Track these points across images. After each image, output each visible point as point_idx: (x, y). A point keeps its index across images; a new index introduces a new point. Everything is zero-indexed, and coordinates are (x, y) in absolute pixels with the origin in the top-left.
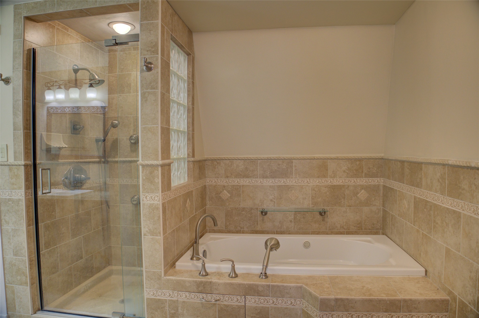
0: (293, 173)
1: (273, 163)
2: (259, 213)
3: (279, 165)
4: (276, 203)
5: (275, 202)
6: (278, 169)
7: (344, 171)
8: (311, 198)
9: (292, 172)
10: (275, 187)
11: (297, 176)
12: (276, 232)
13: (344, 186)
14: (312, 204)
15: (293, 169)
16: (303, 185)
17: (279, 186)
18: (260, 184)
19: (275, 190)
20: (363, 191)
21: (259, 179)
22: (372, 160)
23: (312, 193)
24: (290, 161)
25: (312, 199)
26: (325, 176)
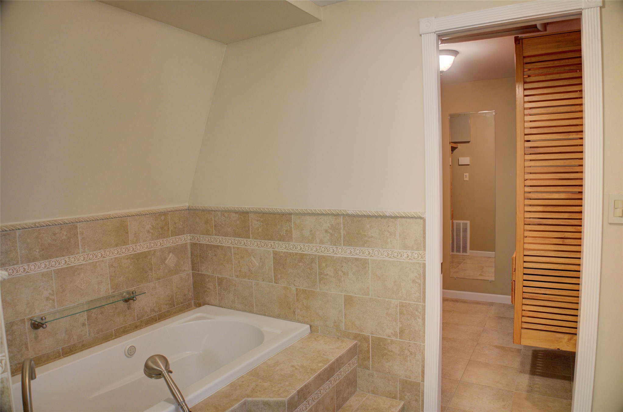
0: (78, 245)
1: (44, 233)
2: (28, 325)
3: (55, 234)
4: (56, 301)
5: (53, 300)
6: (53, 242)
7: (148, 232)
8: (109, 280)
9: (76, 244)
10: (52, 274)
11: (86, 249)
12: (62, 350)
13: (149, 252)
14: (112, 288)
15: (78, 237)
16: (96, 262)
17: (59, 272)
18: (24, 274)
19: (52, 280)
20: (171, 255)
21: (21, 265)
22: (177, 212)
23: (110, 272)
24: (72, 226)
25: (111, 280)
26: (125, 243)
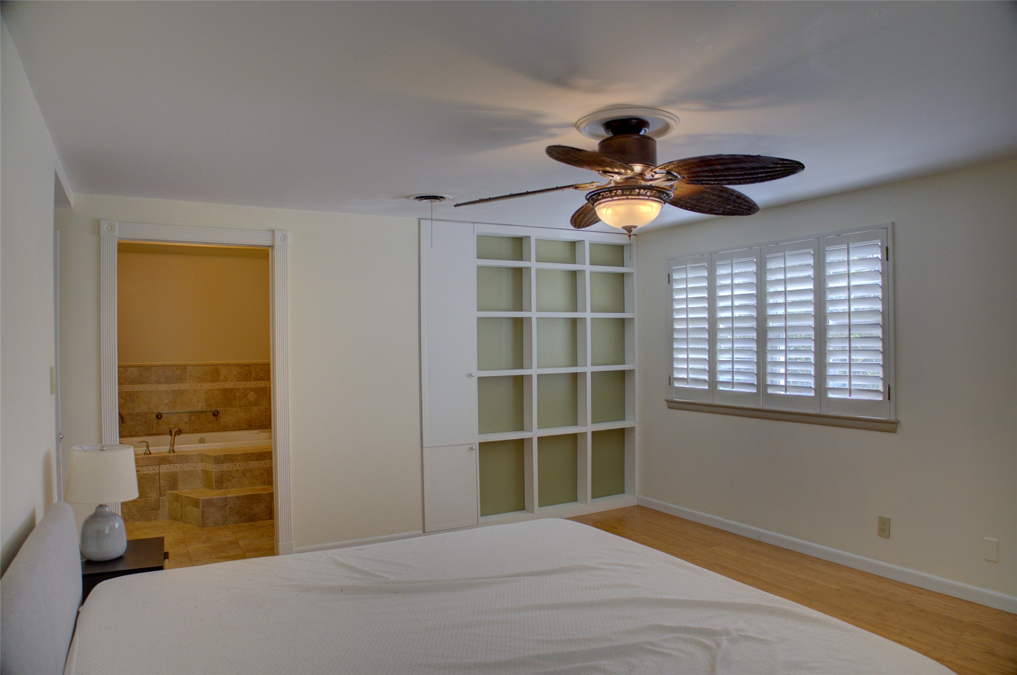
0: (187, 379)
1: (167, 370)
2: (154, 416)
3: (173, 371)
4: (171, 407)
5: (169, 406)
6: (172, 375)
7: (235, 376)
8: (204, 401)
10: (170, 392)
11: (191, 381)
13: (235, 389)
14: (206, 406)
15: (187, 374)
16: (197, 390)
17: (173, 391)
18: (155, 389)
19: (170, 395)
20: (252, 393)
21: (154, 385)
22: (259, 366)
23: (205, 397)
24: (184, 367)
25: (206, 401)
26: (217, 381)
